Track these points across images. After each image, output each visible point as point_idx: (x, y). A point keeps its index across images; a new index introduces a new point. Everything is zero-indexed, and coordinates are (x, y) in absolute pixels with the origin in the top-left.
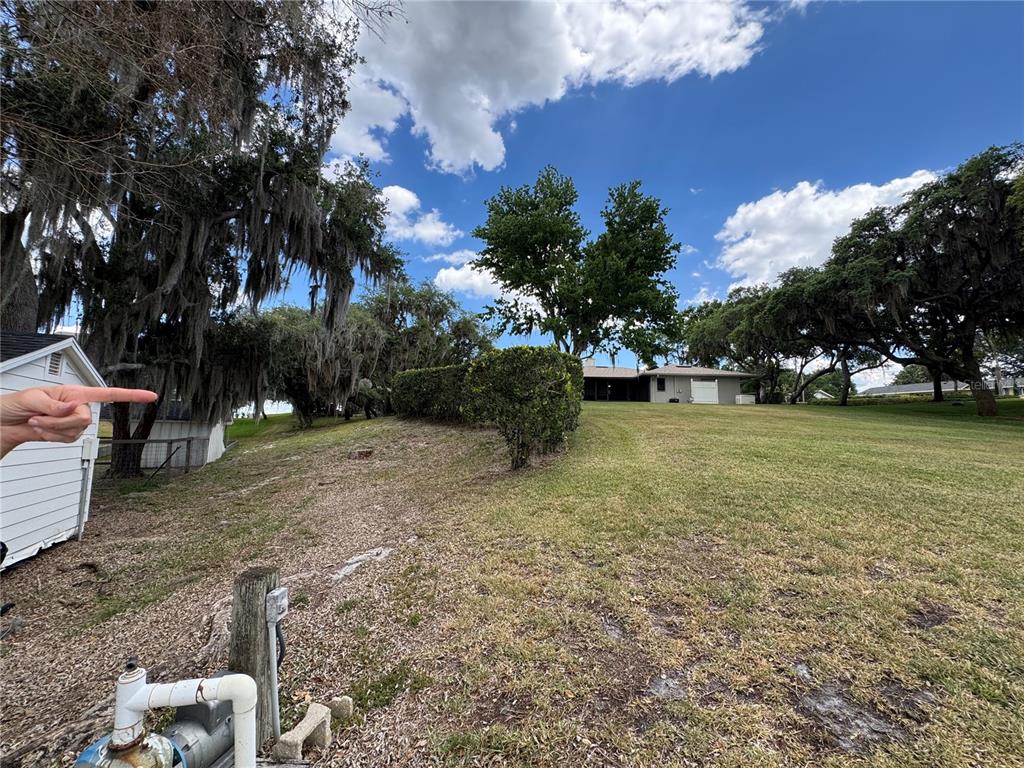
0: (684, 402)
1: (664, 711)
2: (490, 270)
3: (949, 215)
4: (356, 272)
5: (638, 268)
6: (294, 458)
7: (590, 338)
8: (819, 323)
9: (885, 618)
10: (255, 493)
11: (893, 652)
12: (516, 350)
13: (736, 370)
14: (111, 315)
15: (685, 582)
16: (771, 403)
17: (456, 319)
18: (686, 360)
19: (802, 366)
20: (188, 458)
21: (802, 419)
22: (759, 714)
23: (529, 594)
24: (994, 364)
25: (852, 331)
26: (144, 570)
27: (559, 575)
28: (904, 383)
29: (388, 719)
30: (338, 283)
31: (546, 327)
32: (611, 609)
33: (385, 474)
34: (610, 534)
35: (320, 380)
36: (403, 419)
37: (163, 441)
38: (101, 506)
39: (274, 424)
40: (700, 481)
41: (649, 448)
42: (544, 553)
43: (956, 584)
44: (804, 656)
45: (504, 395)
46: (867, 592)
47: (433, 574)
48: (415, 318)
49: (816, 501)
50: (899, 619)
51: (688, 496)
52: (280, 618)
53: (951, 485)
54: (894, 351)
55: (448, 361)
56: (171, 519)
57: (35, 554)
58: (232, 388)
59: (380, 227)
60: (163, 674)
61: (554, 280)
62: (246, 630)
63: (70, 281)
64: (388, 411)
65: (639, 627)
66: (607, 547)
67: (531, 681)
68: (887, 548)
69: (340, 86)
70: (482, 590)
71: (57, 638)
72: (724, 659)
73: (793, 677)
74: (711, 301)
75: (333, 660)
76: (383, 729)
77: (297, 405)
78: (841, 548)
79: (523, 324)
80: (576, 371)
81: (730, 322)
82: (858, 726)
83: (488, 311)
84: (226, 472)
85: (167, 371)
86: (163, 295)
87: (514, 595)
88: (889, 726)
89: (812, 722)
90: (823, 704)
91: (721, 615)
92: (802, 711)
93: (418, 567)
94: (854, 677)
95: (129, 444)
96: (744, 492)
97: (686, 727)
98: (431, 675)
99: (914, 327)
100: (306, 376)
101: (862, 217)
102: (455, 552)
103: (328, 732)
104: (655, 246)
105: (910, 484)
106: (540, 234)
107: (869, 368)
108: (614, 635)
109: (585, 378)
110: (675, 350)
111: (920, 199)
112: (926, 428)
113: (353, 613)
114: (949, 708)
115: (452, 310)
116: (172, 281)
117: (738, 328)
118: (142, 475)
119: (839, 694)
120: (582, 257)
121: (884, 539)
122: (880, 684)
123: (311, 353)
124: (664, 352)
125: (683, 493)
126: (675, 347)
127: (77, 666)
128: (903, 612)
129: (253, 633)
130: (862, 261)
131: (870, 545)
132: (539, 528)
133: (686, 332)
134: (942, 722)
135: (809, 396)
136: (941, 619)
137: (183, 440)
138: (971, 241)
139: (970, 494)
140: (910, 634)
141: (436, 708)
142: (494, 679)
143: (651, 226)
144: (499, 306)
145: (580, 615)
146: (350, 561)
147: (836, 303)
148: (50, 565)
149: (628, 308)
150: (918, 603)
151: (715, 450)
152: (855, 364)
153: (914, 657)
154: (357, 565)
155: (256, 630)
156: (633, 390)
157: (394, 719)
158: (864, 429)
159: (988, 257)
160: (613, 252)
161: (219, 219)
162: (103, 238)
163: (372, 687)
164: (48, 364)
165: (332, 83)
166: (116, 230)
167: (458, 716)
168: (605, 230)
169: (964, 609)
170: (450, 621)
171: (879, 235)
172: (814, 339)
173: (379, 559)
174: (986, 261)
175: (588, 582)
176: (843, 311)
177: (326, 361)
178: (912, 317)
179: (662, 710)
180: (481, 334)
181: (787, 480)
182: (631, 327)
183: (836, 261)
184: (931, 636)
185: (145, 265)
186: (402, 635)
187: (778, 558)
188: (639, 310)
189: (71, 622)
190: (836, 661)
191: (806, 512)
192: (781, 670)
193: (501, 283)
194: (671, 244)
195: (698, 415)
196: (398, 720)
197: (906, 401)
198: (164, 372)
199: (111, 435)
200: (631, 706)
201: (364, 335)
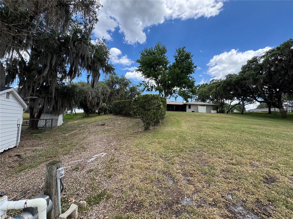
0: (196, 112)
1: (185, 209)
2: (141, 72)
3: (276, 59)
4: (101, 71)
5: (184, 73)
6: (82, 125)
7: (169, 93)
8: (236, 90)
9: (256, 180)
10: (70, 135)
11: (259, 192)
12: (146, 95)
13: (211, 103)
14: (28, 82)
15: (194, 166)
16: (221, 113)
17: (131, 86)
18: (197, 100)
19: (231, 103)
20: (52, 124)
21: (230, 118)
22: (216, 212)
23: (146, 168)
24: (286, 103)
25: (246, 93)
26: (34, 157)
27: (155, 163)
28: (260, 108)
29: (98, 209)
30: (95, 74)
31: (157, 90)
32: (170, 174)
33: (108, 131)
34: (172, 151)
35: (91, 103)
36: (115, 115)
37: (44, 119)
38: (25, 138)
39: (78, 115)
40: (200, 135)
41: (185, 125)
42: (152, 156)
43: (278, 170)
44: (230, 192)
45: (143, 108)
46: (250, 171)
47: (118, 161)
48: (119, 86)
49: (234, 142)
50: (261, 180)
51: (196, 140)
52: (61, 177)
53: (275, 138)
54: (258, 99)
55: (128, 98)
56: (44, 142)
57: (3, 151)
58: (64, 105)
59: (108, 58)
60: (28, 192)
61: (159, 75)
62: (49, 181)
63: (15, 72)
64: (111, 113)
65: (179, 180)
66: (170, 154)
67: (144, 197)
68: (256, 157)
69: (95, 14)
70: (132, 167)
71: (4, 178)
72: (205, 192)
73: (227, 199)
74: (205, 83)
75: (83, 188)
76: (95, 212)
77: (84, 110)
78: (242, 157)
79: (150, 88)
80: (164, 102)
81: (210, 90)
82: (248, 217)
83: (140, 84)
84: (63, 129)
85: (45, 99)
86: (43, 77)
87: (141, 169)
88: (258, 217)
89: (233, 215)
90: (236, 209)
91: (205, 177)
92: (230, 211)
93: (113, 159)
94: (246, 200)
95: (34, 120)
96: (213, 139)
97: (192, 215)
98: (113, 194)
99: (264, 92)
100: (87, 102)
101: (250, 59)
102: (125, 155)
103: (77, 213)
104: (189, 66)
105: (263, 138)
106: (156, 62)
107: (250, 103)
108: (171, 182)
109: (167, 104)
110: (194, 97)
111: (268, 54)
112: (266, 121)
113: (92, 173)
114: (278, 212)
115: (130, 84)
116: (46, 72)
117: (212, 91)
118: (38, 129)
119: (242, 206)
120: (168, 69)
121: (255, 154)
122: (255, 203)
123: (89, 95)
124: (191, 97)
125: (195, 139)
126: (194, 96)
127: (7, 187)
128: (262, 178)
129: (52, 182)
130: (250, 72)
131: (251, 156)
132: (150, 148)
133: (197, 92)
134: (276, 217)
135: (232, 111)
136: (274, 181)
137: (50, 119)
138: (282, 67)
139: (281, 141)
140: (264, 186)
141: (113, 205)
142: (132, 196)
143: (188, 60)
144: (143, 83)
145: (161, 176)
146: (94, 156)
147: (242, 84)
148: (7, 155)
149: (181, 84)
150: (266, 175)
151: (204, 126)
152: (246, 102)
153: (266, 194)
154: (96, 158)
155: (53, 181)
156: (182, 108)
157: (99, 209)
158: (248, 121)
159: (287, 71)
160: (177, 68)
161: (59, 55)
162: (25, 59)
163: (94, 198)
164: (6, 96)
165: (93, 13)
166: (30, 57)
167: (119, 209)
168: (175, 61)
169: (281, 178)
170: (121, 177)
171: (255, 64)
172: (234, 95)
173: (102, 156)
174: (286, 73)
175: (164, 165)
176: (243, 87)
177: (93, 98)
178: (263, 89)
179: (184, 209)
180: (138, 91)
181: (226, 136)
182: (181, 90)
183: (242, 72)
184: (271, 187)
185: (39, 68)
186: (106, 181)
187: (222, 160)
188: (184, 85)
189: (10, 173)
190: (241, 194)
191: (231, 145)
192: (223, 197)
193: (144, 76)
194: (194, 66)
195: (200, 116)
196: (100, 209)
197: (260, 113)
198: (44, 99)
199: (29, 117)
200: (174, 207)
201: (104, 90)
